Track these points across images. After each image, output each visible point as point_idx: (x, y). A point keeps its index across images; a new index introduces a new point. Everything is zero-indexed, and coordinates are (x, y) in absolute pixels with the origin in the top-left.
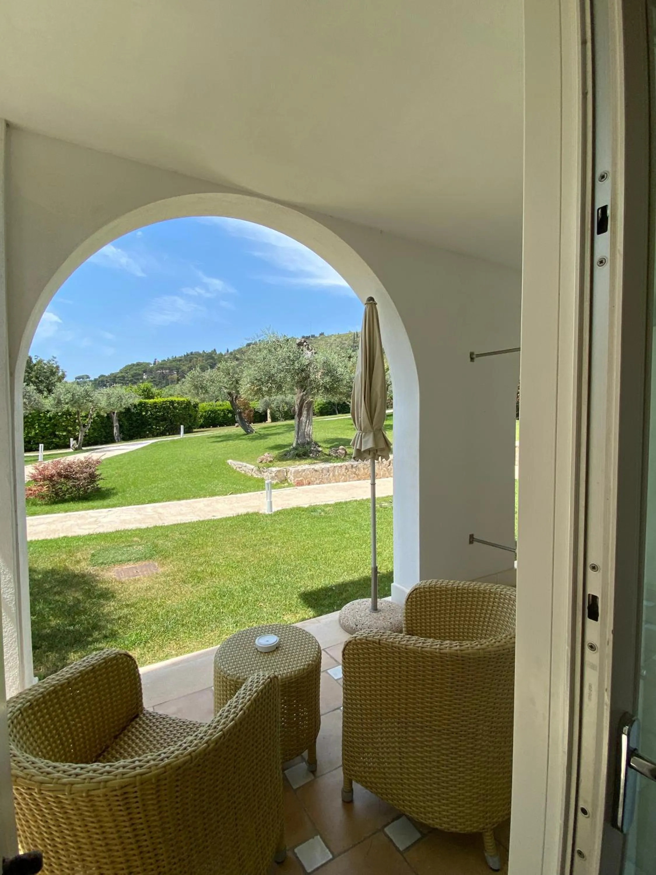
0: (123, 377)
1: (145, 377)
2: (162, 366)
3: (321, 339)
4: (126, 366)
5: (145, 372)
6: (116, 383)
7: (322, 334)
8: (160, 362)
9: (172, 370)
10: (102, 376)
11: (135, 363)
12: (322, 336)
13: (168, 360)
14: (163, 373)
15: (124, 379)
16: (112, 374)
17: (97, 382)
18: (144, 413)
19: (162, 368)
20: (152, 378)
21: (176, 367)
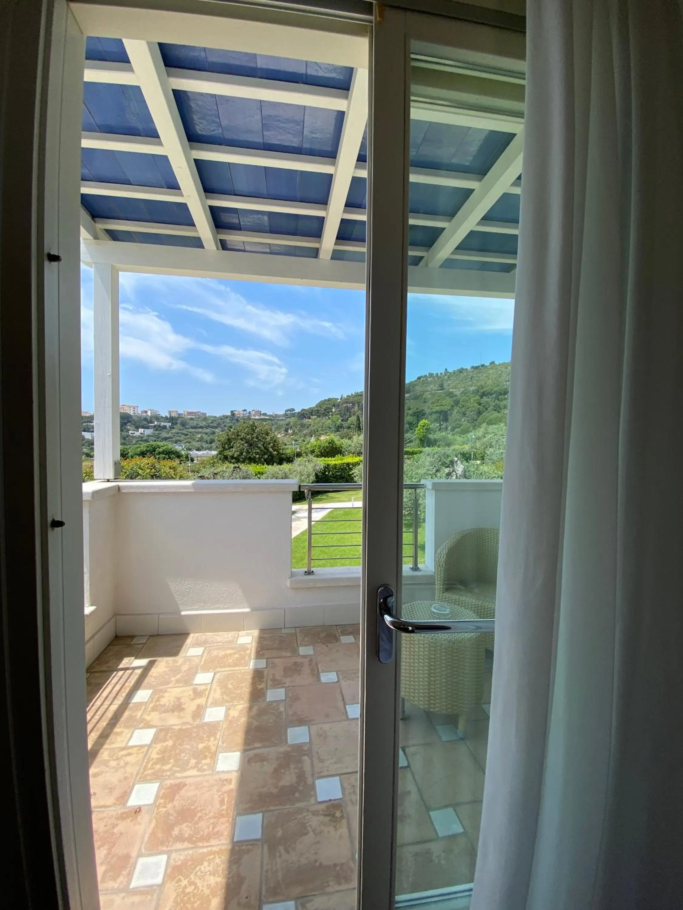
0: (318, 411)
1: (333, 410)
2: (346, 401)
3: (491, 368)
4: (321, 402)
5: (334, 406)
6: (313, 415)
7: (493, 363)
8: (345, 397)
9: (355, 404)
10: (303, 410)
11: (327, 399)
12: (492, 365)
13: (352, 395)
14: (347, 406)
15: (318, 413)
16: (310, 408)
17: (300, 415)
18: (327, 473)
19: (347, 403)
20: (339, 411)
21: (357, 402)
